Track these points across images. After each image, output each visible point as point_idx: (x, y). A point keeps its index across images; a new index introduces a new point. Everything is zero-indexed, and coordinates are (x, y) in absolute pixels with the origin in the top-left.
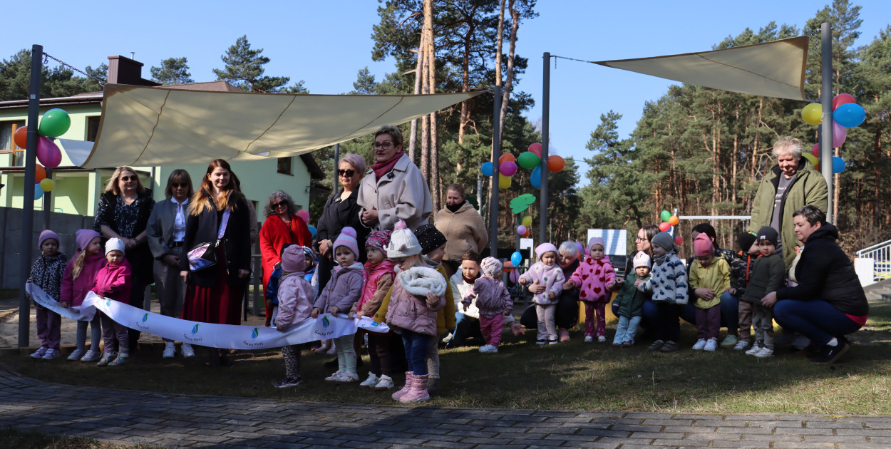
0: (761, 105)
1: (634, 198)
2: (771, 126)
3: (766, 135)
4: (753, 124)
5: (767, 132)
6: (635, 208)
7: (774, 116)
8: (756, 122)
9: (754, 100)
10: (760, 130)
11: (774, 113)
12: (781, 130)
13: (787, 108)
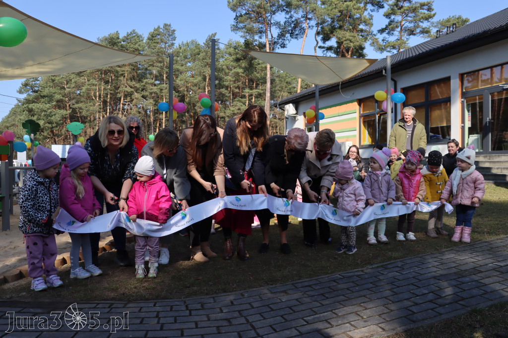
0: (126, 75)
1: (53, 125)
2: (131, 87)
4: (122, 86)
5: (130, 91)
6: (52, 132)
7: (133, 83)
9: (123, 72)
10: (126, 89)
11: (133, 81)
12: (137, 90)
13: (139, 79)
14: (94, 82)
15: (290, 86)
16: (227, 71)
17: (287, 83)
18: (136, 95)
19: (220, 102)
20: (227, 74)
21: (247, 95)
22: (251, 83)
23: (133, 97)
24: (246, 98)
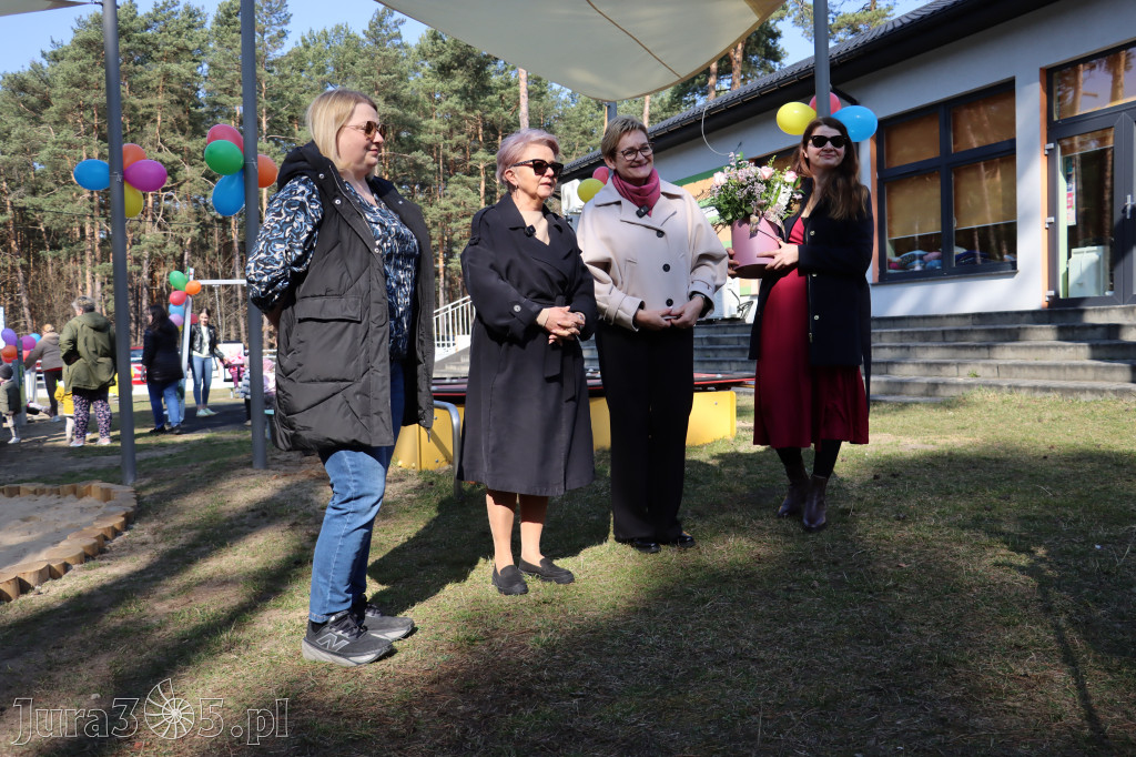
0: (159, 119)
2: (175, 151)
3: (169, 164)
4: (149, 147)
5: (170, 160)
7: (179, 140)
8: (152, 144)
9: (150, 110)
10: (160, 156)
11: (178, 133)
12: (190, 158)
13: (196, 126)
14: (72, 137)
15: (593, 142)
16: (428, 105)
17: (584, 133)
18: (188, 171)
19: (416, 187)
20: (428, 115)
21: (481, 167)
22: (492, 136)
23: (180, 176)
24: (479, 175)
